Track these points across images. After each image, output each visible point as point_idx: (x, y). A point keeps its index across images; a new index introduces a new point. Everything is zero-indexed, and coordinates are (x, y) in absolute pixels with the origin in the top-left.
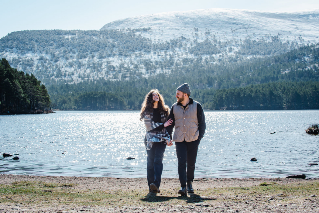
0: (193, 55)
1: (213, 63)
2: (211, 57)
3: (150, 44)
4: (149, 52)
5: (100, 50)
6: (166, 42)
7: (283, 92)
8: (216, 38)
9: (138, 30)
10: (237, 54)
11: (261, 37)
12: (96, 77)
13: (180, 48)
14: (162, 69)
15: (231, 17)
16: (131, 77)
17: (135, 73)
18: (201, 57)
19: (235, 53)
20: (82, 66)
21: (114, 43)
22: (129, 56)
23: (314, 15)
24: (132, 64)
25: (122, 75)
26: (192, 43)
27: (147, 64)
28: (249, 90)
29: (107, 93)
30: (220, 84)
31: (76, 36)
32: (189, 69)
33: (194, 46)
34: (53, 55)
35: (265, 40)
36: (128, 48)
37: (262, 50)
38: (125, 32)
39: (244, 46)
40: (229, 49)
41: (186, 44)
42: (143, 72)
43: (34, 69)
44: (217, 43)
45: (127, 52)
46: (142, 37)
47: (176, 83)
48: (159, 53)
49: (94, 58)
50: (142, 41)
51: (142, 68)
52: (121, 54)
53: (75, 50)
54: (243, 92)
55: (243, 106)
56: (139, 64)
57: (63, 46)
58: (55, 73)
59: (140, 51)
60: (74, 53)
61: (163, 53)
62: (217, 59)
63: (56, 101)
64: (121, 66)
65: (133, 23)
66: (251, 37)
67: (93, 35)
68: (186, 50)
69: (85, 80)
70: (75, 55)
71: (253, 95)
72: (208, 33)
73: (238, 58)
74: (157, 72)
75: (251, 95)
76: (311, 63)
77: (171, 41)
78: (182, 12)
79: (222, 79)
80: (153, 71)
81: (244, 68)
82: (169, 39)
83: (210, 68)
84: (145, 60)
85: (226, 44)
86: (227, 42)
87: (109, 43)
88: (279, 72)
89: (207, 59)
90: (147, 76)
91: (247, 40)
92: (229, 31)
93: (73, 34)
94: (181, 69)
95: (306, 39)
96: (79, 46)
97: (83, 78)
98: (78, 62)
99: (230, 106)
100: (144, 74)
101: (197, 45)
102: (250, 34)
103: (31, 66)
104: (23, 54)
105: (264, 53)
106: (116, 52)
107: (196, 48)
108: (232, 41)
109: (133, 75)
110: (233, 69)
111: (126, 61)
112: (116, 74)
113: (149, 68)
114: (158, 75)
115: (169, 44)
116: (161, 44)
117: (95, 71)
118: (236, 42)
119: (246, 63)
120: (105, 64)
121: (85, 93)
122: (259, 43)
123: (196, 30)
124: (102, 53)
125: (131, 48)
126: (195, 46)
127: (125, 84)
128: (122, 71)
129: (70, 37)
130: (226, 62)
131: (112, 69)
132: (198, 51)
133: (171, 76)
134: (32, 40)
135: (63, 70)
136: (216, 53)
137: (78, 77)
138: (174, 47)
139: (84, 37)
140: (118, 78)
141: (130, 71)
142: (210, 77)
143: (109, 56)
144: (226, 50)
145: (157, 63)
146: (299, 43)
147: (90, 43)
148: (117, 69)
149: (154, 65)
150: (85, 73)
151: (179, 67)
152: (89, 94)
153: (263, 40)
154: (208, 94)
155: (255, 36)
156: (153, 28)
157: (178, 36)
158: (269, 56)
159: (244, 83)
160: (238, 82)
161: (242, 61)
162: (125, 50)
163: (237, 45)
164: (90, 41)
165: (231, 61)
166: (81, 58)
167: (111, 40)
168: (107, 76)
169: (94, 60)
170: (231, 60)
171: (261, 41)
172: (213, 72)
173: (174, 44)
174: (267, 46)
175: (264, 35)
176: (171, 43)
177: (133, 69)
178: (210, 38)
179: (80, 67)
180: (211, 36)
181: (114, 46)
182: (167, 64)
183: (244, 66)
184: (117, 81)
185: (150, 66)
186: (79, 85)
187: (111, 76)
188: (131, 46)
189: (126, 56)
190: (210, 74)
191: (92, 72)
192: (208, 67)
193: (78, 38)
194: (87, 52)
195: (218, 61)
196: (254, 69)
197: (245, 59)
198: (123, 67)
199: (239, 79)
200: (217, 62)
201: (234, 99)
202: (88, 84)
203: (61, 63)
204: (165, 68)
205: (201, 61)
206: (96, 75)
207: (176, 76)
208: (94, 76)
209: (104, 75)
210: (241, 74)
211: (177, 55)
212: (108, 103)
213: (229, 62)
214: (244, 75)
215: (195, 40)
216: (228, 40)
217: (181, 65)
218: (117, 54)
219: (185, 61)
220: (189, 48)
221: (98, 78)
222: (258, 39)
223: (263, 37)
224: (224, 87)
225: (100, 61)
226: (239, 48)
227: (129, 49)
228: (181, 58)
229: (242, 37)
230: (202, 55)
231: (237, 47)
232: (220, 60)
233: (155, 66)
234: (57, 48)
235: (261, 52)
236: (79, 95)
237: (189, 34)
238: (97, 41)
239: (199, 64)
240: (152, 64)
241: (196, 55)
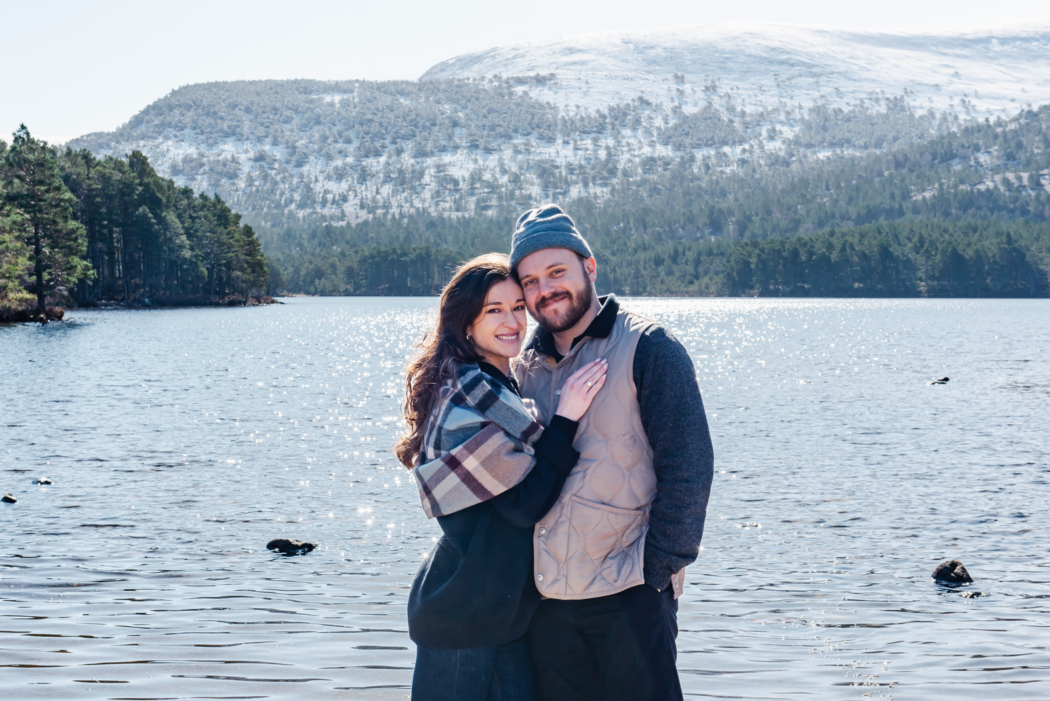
0: (669, 147)
1: (724, 169)
2: (718, 153)
3: (555, 117)
4: (551, 140)
5: (417, 134)
6: (598, 111)
7: (917, 250)
8: (733, 102)
9: (520, 81)
10: (789, 145)
11: (856, 99)
12: (406, 208)
13: (634, 129)
14: (586, 185)
16: (500, 207)
17: (511, 195)
18: (691, 153)
19: (784, 142)
20: (369, 178)
21: (455, 115)
22: (495, 150)
23: (1004, 41)
24: (504, 171)
25: (478, 202)
26: (667, 116)
27: (546, 172)
28: (823, 243)
29: (433, 251)
30: (742, 228)
31: (355, 97)
32: (659, 187)
33: (672, 123)
34: (292, 149)
35: (868, 108)
36: (493, 128)
37: (859, 134)
38: (486, 85)
39: (811, 123)
40: (768, 131)
41: (650, 118)
42: (534, 195)
43: (242, 184)
44: (735, 116)
45: (491, 139)
46: (531, 98)
47: (622, 225)
48: (579, 143)
49: (403, 156)
50: (531, 110)
51: (532, 184)
52: (474, 146)
53: (351, 134)
54: (806, 249)
55: (806, 286)
56: (523, 171)
57: (318, 123)
58: (297, 197)
59: (526, 137)
60: (348, 141)
61: (588, 143)
62: (736, 158)
63: (297, 270)
64: (475, 177)
65: (507, 62)
66: (829, 98)
67: (399, 93)
68: (652, 135)
69: (377, 216)
70: (351, 148)
71: (834, 256)
72: (711, 89)
73: (792, 155)
74: (571, 193)
75: (829, 258)
76: (995, 170)
78: (642, 31)
79: (748, 213)
80: (562, 191)
81: (809, 184)
82: (605, 105)
83: (717, 182)
84: (539, 161)
85: (761, 118)
86: (762, 114)
87: (442, 114)
88: (906, 195)
89: (709, 158)
91: (818, 107)
92: (768, 81)
93: (345, 92)
94: (638, 186)
95: (982, 105)
96: (362, 124)
97: (372, 210)
98: (359, 168)
99: (772, 287)
100: (536, 200)
101: (681, 121)
102: (825, 90)
103: (233, 176)
104: (210, 146)
105: (866, 143)
106: (461, 139)
107: (680, 129)
108: (775, 110)
109: (507, 200)
110: (780, 187)
111: (487, 163)
112: (461, 198)
113: (550, 182)
114: (574, 201)
115: (604, 117)
116: (582, 119)
117: (404, 191)
118: (788, 113)
119: (813, 169)
120: (433, 171)
121: (374, 248)
122: (852, 115)
123: (680, 79)
124: (424, 142)
125: (501, 129)
126: (675, 124)
127: (485, 226)
128: (476, 191)
129: (337, 98)
130: (760, 166)
131: (451, 186)
132: (682, 137)
133: (610, 206)
134: (234, 106)
135: (318, 188)
136: (734, 143)
137: (358, 208)
138: (618, 127)
139: (375, 98)
140: (466, 210)
141: (498, 191)
142: (717, 208)
143: (443, 149)
144: (760, 135)
145: (571, 169)
146: (962, 117)
147: (391, 115)
148: (462, 185)
149: (564, 174)
150: (378, 197)
151: (631, 180)
152: (386, 252)
153: (862, 106)
154: (710, 253)
155: (841, 98)
156: (562, 74)
157: (629, 96)
158: (878, 152)
159: (809, 225)
160: (794, 220)
161: (805, 164)
162: (485, 133)
163: (792, 122)
164: (392, 111)
165: (773, 164)
166: (367, 156)
167: (447, 107)
168: (437, 204)
169: (402, 161)
170: (775, 161)
171: (857, 109)
172: (723, 194)
173: (620, 118)
174: (872, 125)
175: (865, 92)
176: (610, 114)
177: (507, 186)
178: (717, 103)
179: (365, 180)
180: (721, 97)
181: (455, 124)
182: (600, 173)
183: (811, 177)
184: (464, 217)
185: (554, 177)
186: (361, 229)
187: (447, 205)
188: (502, 123)
189: (488, 151)
190: (717, 199)
191: (395, 192)
192: (712, 180)
193: (360, 102)
194: (384, 139)
195: (738, 165)
196: (838, 187)
197: (811, 158)
198: (480, 179)
199: (795, 212)
200: (735, 168)
201: (780, 267)
202: (384, 225)
203: (312, 168)
204: (594, 184)
205: (691, 166)
206: (407, 201)
207: (624, 204)
208: (401, 205)
209: (429, 201)
210: (801, 201)
211: (626, 149)
212: (436, 276)
213: (767, 168)
214: (809, 201)
215: (676, 107)
216: (765, 108)
217: (636, 175)
218: (464, 145)
219: (649, 163)
220: (659, 129)
221: (412, 211)
222: (848, 104)
223: (862, 101)
224: (754, 235)
225: (418, 163)
226: (797, 129)
227: (497, 132)
228: (638, 156)
229: (804, 101)
230: (693, 148)
231: (792, 126)
232: (743, 162)
233: (566, 178)
234: (303, 128)
235: (857, 140)
236: (359, 255)
237: (660, 90)
238: (410, 111)
239: (687, 173)
240: (557, 171)
241: (678, 147)
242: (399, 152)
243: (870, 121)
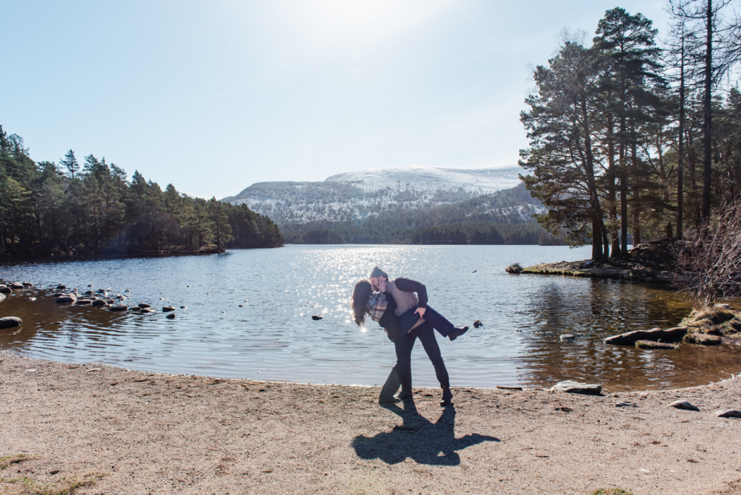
0: (396, 201)
1: (412, 208)
2: (410, 203)
4: (362, 199)
7: (467, 231)
9: (353, 182)
10: (430, 201)
14: (372, 212)
15: (426, 172)
16: (347, 218)
17: (350, 215)
18: (402, 203)
22: (346, 202)
23: (491, 171)
24: (348, 208)
25: (341, 217)
27: (360, 208)
28: (440, 229)
29: (328, 231)
30: (417, 224)
31: (305, 187)
33: (397, 194)
34: (287, 201)
36: (345, 196)
38: (343, 183)
41: (390, 193)
43: (272, 212)
45: (345, 199)
47: (382, 224)
48: (370, 200)
50: (356, 190)
51: (357, 212)
52: (340, 201)
53: (304, 197)
54: (435, 231)
55: (435, 241)
56: (354, 208)
57: (295, 194)
58: (288, 215)
60: (303, 199)
61: (373, 200)
62: (415, 205)
63: (289, 237)
64: (340, 210)
65: (349, 177)
67: (318, 185)
68: (391, 198)
69: (312, 221)
70: (304, 201)
71: (443, 233)
72: (408, 185)
74: (368, 214)
76: (489, 208)
78: (388, 168)
79: (419, 220)
80: (365, 214)
81: (436, 212)
82: (378, 189)
83: (410, 211)
84: (358, 205)
85: (422, 193)
87: (331, 191)
88: (463, 215)
89: (407, 204)
90: (360, 218)
92: (424, 183)
93: (302, 185)
94: (387, 212)
95: (485, 190)
96: (307, 194)
97: (310, 219)
99: (425, 241)
100: (358, 216)
101: (399, 194)
102: (441, 185)
103: (270, 209)
104: (263, 200)
105: (452, 200)
107: (399, 196)
108: (426, 191)
109: (349, 217)
110: (428, 213)
112: (336, 216)
113: (362, 211)
114: (369, 217)
115: (377, 192)
117: (319, 214)
118: (430, 192)
119: (437, 208)
120: (328, 208)
121: (311, 231)
123: (399, 182)
127: (343, 224)
129: (300, 187)
130: (422, 207)
131: (333, 212)
133: (379, 218)
134: (270, 189)
135: (295, 213)
137: (306, 219)
138: (381, 195)
139: (311, 187)
141: (347, 214)
142: (410, 219)
143: (331, 202)
144: (422, 198)
145: (368, 207)
146: (479, 193)
148: (336, 212)
150: (312, 215)
151: (385, 211)
152: (314, 232)
153: (451, 190)
154: (408, 232)
156: (365, 180)
157: (384, 186)
158: (455, 203)
159: (436, 224)
160: (432, 222)
161: (435, 206)
164: (316, 190)
167: (332, 189)
169: (319, 205)
170: (426, 205)
171: (449, 191)
172: (412, 215)
173: (382, 193)
176: (379, 192)
177: (349, 212)
178: (410, 189)
180: (411, 187)
181: (334, 194)
182: (376, 209)
183: (436, 210)
184: (337, 221)
186: (307, 225)
187: (332, 218)
188: (348, 194)
189: (344, 202)
190: (410, 216)
193: (307, 188)
196: (444, 213)
197: (437, 205)
199: (432, 220)
200: (415, 207)
201: (428, 236)
202: (314, 224)
203: (293, 207)
204: (375, 212)
205: (402, 207)
207: (383, 218)
208: (319, 218)
209: (327, 217)
210: (434, 217)
212: (329, 238)
213: (424, 207)
214: (436, 217)
216: (423, 190)
217: (387, 209)
218: (337, 200)
219: (390, 206)
221: (322, 219)
222: (447, 189)
223: (451, 188)
224: (420, 227)
225: (324, 206)
226: (432, 196)
229: (434, 188)
230: (403, 201)
232: (417, 206)
233: (366, 210)
234: (291, 195)
236: (307, 233)
237: (393, 185)
240: (364, 208)
241: (398, 201)
242: (318, 202)
243: (453, 194)
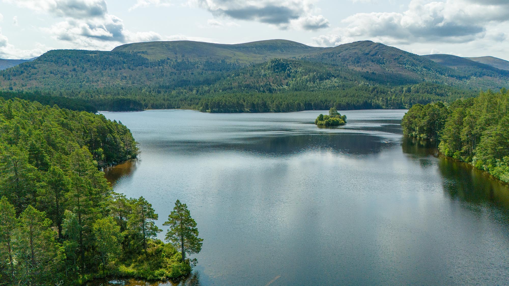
0: (175, 70)
3: (148, 61)
4: (148, 67)
5: (115, 65)
6: (158, 60)
8: (188, 59)
11: (215, 60)
13: (167, 65)
19: (201, 69)
21: (124, 60)
26: (174, 62)
32: (175, 79)
34: (83, 68)
35: (217, 62)
37: (216, 68)
38: (131, 53)
39: (206, 65)
40: (197, 66)
44: (189, 63)
46: (142, 57)
49: (112, 70)
52: (129, 68)
57: (89, 61)
59: (141, 66)
60: (97, 66)
61: (156, 68)
66: (209, 59)
72: (183, 56)
73: (203, 73)
77: (161, 60)
86: (195, 62)
91: (207, 61)
92: (196, 55)
93: (95, 53)
95: (241, 62)
98: (101, 73)
106: (126, 66)
111: (133, 73)
116: (154, 62)
122: (214, 63)
123: (176, 54)
124: (117, 67)
126: (176, 64)
128: (131, 79)
132: (178, 67)
136: (190, 69)
140: (129, 84)
143: (122, 69)
146: (237, 64)
147: (108, 60)
155: (212, 59)
157: (165, 57)
162: (132, 65)
163: (202, 64)
166: (102, 70)
168: (122, 83)
170: (199, 74)
173: (163, 62)
175: (217, 58)
178: (185, 60)
179: (103, 76)
181: (124, 63)
189: (133, 69)
192: (186, 78)
193: (99, 56)
194: (106, 66)
204: (159, 78)
211: (165, 70)
215: (176, 60)
219: (171, 73)
220: (172, 65)
227: (135, 65)
228: (169, 71)
229: (204, 59)
234: (85, 62)
237: (171, 56)
238: (112, 59)
239: (180, 76)
243: (218, 65)
